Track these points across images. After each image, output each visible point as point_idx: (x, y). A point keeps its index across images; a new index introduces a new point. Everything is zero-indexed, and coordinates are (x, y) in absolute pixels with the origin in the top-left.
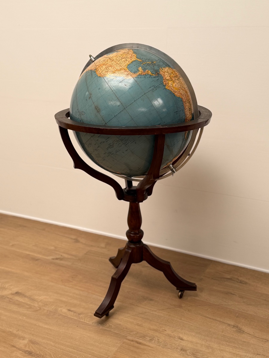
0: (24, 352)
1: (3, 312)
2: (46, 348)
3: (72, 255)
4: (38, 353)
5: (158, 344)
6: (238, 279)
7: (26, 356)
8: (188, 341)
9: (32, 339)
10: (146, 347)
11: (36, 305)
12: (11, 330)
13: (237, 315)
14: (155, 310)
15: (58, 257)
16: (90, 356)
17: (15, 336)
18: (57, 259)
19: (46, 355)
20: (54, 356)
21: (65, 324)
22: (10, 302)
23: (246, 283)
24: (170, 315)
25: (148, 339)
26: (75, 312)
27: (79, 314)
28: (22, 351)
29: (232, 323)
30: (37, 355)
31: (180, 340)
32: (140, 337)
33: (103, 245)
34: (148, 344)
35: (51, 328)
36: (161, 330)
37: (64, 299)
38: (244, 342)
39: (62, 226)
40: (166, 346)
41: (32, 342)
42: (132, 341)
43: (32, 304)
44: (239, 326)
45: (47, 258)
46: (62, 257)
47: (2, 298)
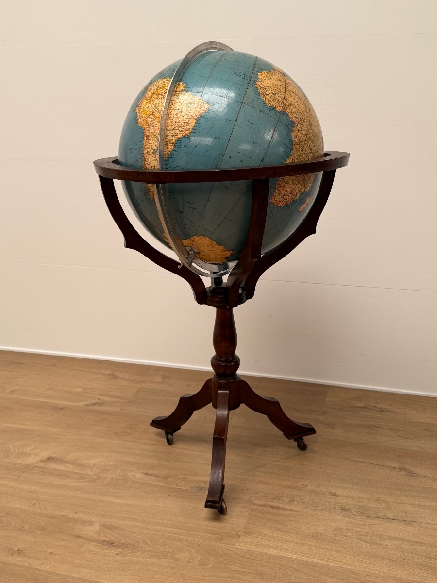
0: (101, 543)
1: (38, 488)
2: (133, 533)
3: (115, 397)
4: (123, 541)
5: (305, 506)
6: (375, 407)
7: (105, 548)
8: (346, 496)
9: (104, 522)
10: (287, 512)
11: (90, 473)
12: (64, 514)
13: (397, 453)
14: (278, 459)
15: (94, 401)
16: (209, 535)
17: (75, 521)
18: (93, 404)
19: (138, 543)
20: (152, 543)
21: (149, 494)
22: (45, 472)
23: (389, 411)
24: (302, 464)
25: (287, 500)
26: (157, 476)
27: (165, 478)
28: (97, 542)
29: (396, 465)
30: (123, 544)
31: (334, 497)
32: (274, 499)
33: (158, 379)
34: (288, 507)
35: (128, 503)
36: (300, 486)
37: (131, 460)
38: (425, 488)
39: (81, 357)
40: (318, 507)
41: (104, 526)
42: (264, 506)
43: (81, 472)
44: (407, 467)
45: (76, 404)
46: (101, 402)
47: (28, 468)
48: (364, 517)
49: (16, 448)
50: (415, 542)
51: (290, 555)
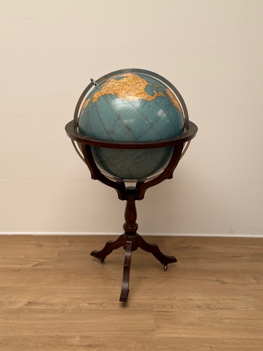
0: (85, 346)
1: (33, 322)
2: (99, 338)
3: (47, 259)
4: (97, 343)
5: (179, 308)
6: (192, 246)
7: (89, 349)
8: (197, 300)
9: (81, 335)
10: (173, 313)
11: (58, 308)
12: (56, 334)
13: (212, 272)
14: (156, 284)
15: (37, 263)
16: (139, 332)
17: (65, 337)
18: (37, 265)
19: (105, 343)
20: (112, 342)
21: (97, 315)
22: (31, 312)
23: (200, 248)
24: (169, 285)
25: (169, 307)
26: (96, 304)
27: (101, 304)
28: (83, 347)
29: (214, 279)
30: (98, 345)
31: (192, 301)
32: (163, 307)
33: (67, 244)
34: (172, 310)
35: (88, 322)
36: (172, 298)
37: (77, 297)
38: (232, 289)
39: (12, 235)
40: (185, 308)
41: (81, 337)
42: (159, 312)
43: (52, 308)
44: (220, 279)
45: (26, 266)
46: (40, 263)
47: (19, 311)
48: (209, 310)
49: (5, 299)
50: (238, 319)
51: (183, 336)
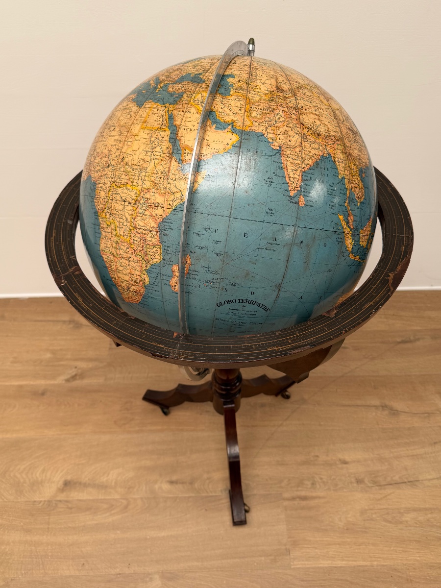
1: (75, 537)
3: (90, 360)
5: (327, 487)
8: (354, 462)
9: (162, 571)
10: (316, 501)
11: (116, 496)
12: (118, 571)
13: (373, 384)
14: (280, 422)
15: (73, 372)
16: (263, 558)
18: (74, 378)
21: (186, 514)
22: (71, 508)
24: (303, 424)
25: (309, 483)
26: (183, 483)
27: (191, 483)
31: (345, 465)
32: (298, 486)
35: (172, 533)
36: (312, 459)
37: (149, 463)
38: (409, 429)
40: (336, 485)
41: (163, 577)
42: (294, 499)
43: (108, 497)
44: (387, 402)
45: (55, 382)
46: (80, 371)
47: (50, 506)
48: (377, 488)
49: (24, 475)
50: (426, 509)
51: (339, 563)
